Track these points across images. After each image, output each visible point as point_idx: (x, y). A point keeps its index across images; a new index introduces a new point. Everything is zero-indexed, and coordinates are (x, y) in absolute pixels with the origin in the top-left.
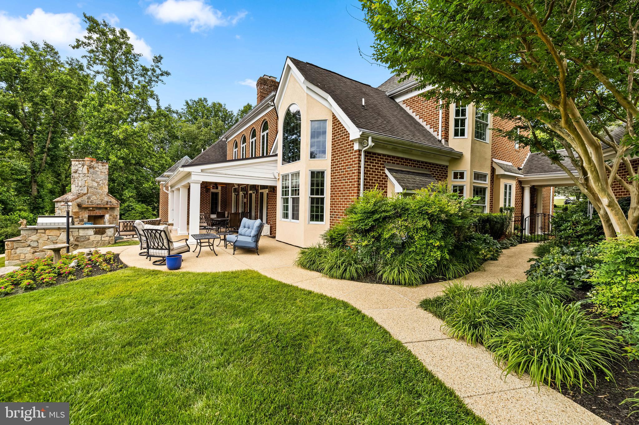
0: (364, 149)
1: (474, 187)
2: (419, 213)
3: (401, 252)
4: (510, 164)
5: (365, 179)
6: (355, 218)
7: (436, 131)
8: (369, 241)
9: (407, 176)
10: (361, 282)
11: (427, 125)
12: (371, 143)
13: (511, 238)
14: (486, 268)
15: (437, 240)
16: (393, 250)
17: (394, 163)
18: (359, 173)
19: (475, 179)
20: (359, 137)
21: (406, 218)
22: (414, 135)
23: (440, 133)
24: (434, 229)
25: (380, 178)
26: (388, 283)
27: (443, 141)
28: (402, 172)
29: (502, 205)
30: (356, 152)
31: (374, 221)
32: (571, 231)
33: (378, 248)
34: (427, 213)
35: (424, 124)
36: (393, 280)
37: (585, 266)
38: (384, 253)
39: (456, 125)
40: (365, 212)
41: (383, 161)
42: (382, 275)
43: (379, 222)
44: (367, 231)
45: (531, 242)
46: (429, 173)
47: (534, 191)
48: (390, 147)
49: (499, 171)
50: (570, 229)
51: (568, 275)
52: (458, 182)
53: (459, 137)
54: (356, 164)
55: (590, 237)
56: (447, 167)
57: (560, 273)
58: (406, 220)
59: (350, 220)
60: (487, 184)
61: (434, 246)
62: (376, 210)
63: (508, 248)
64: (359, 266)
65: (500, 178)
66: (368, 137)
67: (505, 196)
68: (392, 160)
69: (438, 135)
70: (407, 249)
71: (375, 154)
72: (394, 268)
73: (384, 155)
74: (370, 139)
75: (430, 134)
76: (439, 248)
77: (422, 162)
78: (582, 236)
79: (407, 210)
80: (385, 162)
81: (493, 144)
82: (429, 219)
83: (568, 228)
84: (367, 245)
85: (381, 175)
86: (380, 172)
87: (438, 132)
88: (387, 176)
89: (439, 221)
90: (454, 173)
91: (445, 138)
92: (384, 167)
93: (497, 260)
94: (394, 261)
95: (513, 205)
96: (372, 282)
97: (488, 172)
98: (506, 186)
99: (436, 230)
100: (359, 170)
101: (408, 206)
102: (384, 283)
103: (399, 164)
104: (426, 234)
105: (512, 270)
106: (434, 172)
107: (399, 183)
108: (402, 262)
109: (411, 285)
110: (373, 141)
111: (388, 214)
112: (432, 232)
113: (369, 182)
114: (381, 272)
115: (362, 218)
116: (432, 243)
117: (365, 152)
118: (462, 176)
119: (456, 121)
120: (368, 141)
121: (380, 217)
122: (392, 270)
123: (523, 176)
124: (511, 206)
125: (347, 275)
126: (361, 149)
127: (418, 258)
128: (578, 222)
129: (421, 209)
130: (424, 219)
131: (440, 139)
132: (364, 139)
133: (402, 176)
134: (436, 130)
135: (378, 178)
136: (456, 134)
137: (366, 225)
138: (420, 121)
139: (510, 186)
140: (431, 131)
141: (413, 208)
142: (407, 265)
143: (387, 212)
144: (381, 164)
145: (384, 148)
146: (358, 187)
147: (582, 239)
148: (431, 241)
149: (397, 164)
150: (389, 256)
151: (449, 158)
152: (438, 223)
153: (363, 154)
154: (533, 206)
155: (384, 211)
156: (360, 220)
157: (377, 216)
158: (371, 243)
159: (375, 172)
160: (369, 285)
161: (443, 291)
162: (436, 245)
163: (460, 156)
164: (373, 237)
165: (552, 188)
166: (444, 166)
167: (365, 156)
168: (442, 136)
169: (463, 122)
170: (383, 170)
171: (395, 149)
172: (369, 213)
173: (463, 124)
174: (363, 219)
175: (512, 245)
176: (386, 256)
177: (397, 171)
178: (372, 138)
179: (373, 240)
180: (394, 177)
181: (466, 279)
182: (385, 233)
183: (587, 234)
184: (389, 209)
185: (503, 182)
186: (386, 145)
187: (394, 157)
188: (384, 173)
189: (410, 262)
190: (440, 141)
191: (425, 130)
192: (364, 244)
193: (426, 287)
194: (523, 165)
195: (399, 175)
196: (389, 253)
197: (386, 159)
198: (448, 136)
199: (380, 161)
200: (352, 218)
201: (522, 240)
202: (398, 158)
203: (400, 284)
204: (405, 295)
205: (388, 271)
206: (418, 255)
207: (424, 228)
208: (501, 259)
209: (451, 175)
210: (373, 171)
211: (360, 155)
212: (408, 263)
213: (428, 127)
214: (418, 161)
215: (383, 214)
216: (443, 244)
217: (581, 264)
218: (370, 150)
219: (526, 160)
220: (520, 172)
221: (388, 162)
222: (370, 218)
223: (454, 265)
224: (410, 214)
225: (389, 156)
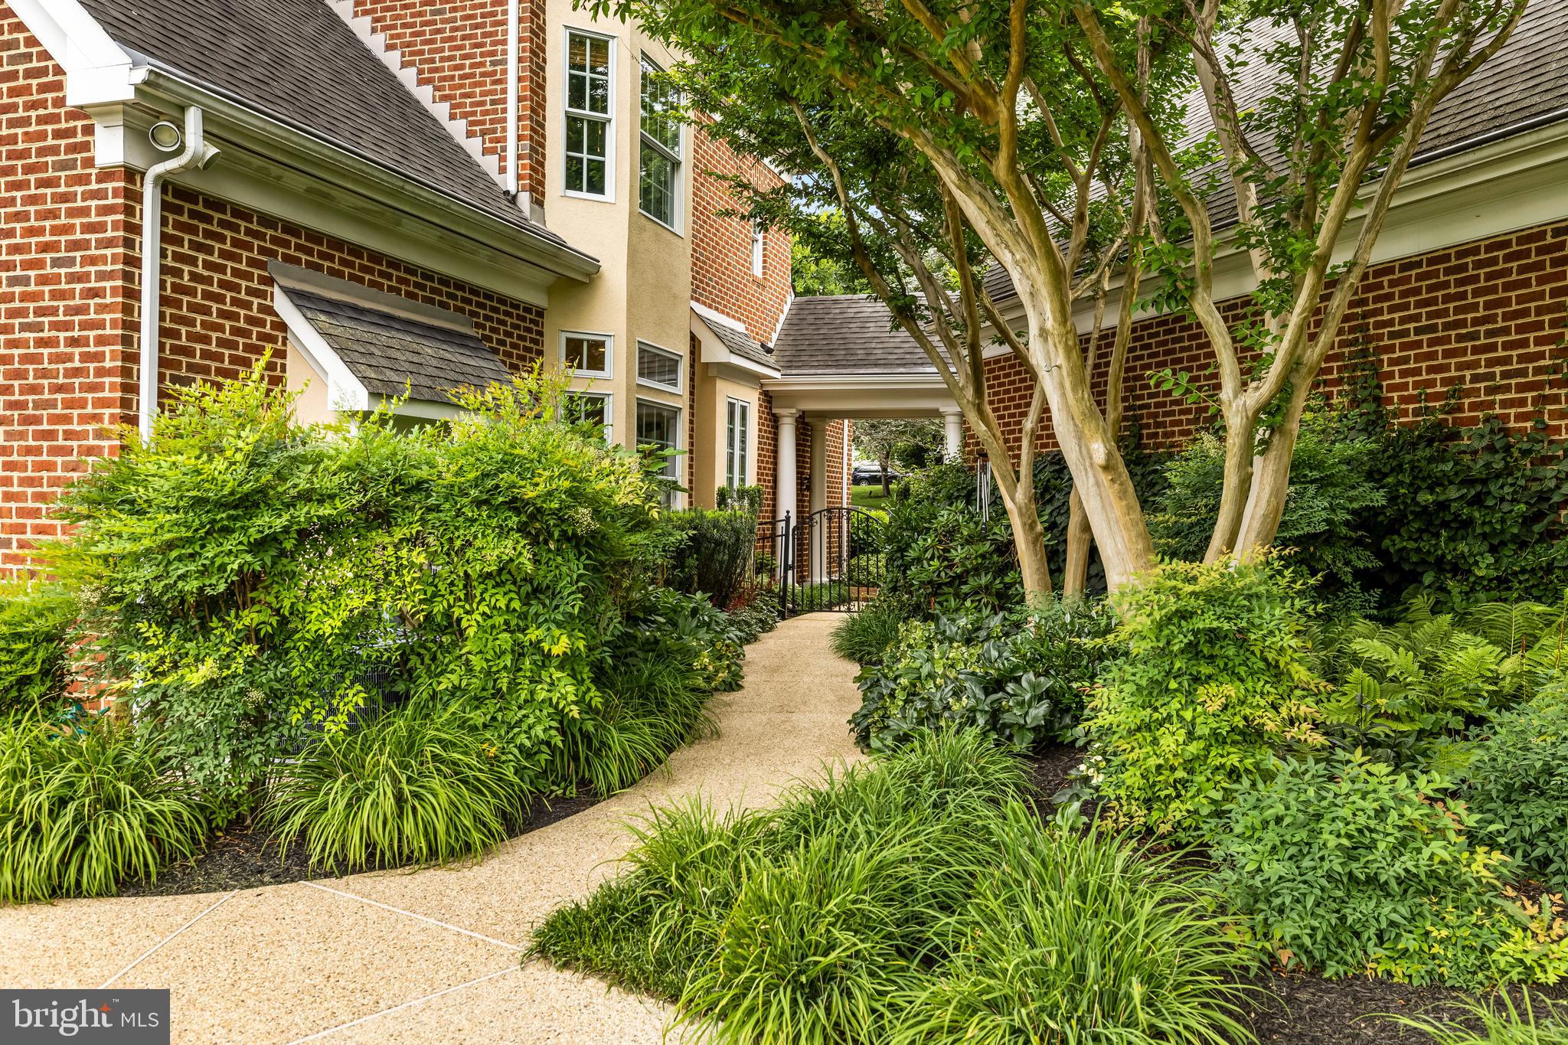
0: (160, 168)
1: (641, 404)
2: (479, 503)
3: (398, 700)
4: (740, 327)
5: (164, 332)
6: (134, 538)
7: (493, 151)
8: (226, 661)
9: (384, 336)
10: (185, 890)
11: (452, 117)
12: (196, 143)
13: (758, 603)
14: (723, 725)
15: (559, 625)
16: (355, 697)
17: (318, 268)
18: (132, 294)
19: (641, 374)
20: (129, 95)
21: (417, 527)
22: (404, 150)
23: (511, 163)
24: (544, 577)
25: (246, 334)
26: (343, 868)
27: (524, 199)
28: (358, 313)
29: (720, 481)
30: (106, 175)
31: (257, 547)
32: (936, 563)
33: (275, 695)
34: (515, 505)
35: (440, 111)
36: (370, 846)
37: (1031, 675)
38: (308, 715)
39: (573, 143)
40: (199, 502)
41: (262, 251)
42: (303, 833)
43: (283, 553)
44: (210, 607)
45: (811, 610)
46: (472, 332)
47: (808, 429)
48: (300, 183)
49: (714, 352)
50: (932, 558)
51: (995, 715)
52: (584, 382)
53: (584, 195)
54: (109, 243)
55: (984, 580)
56: (540, 313)
57: (973, 710)
58: (414, 541)
59: (102, 549)
60: (676, 394)
61: (548, 656)
62: (262, 491)
63: (756, 639)
64: (167, 804)
65: (713, 380)
66: (182, 109)
67: (731, 444)
68: (309, 252)
69: (503, 170)
70: (424, 679)
71: (219, 205)
72: (369, 787)
73: (267, 220)
74: (193, 119)
75: (469, 162)
76: (568, 662)
77: (445, 281)
78: (961, 579)
79: (419, 486)
80: (273, 254)
81: (698, 242)
82: (522, 529)
83: (928, 555)
84: (212, 684)
85: (251, 320)
86: (248, 306)
87: (502, 159)
88: (282, 327)
89: (565, 537)
90: (569, 340)
91: (532, 189)
92: (270, 281)
93: (740, 687)
94: (366, 749)
95: (751, 481)
96: (249, 877)
97: (683, 350)
98: (732, 406)
99: (557, 579)
100: (128, 277)
101: (424, 473)
102: (321, 873)
103: (339, 274)
104: (516, 604)
105: (801, 719)
106: (493, 330)
107: (351, 364)
108: (409, 748)
109: (461, 851)
110: (208, 135)
111: (326, 510)
112: (536, 591)
113: (188, 352)
114: (297, 820)
115: (184, 533)
116: (536, 645)
117: (165, 184)
118: (597, 361)
119: (573, 124)
120: (181, 127)
121: (286, 530)
122: (358, 797)
123: (777, 375)
124: (747, 486)
125: (97, 868)
126: (137, 162)
127: (477, 717)
128: (951, 532)
129: (490, 483)
130: (503, 532)
131: (512, 187)
132: (158, 115)
133: (362, 331)
134: (495, 147)
135: (236, 331)
136: (573, 180)
137: (204, 572)
138: (424, 95)
139: (744, 409)
140: (473, 146)
141: (449, 478)
142: (435, 757)
143: (324, 498)
144: (252, 262)
145: (262, 182)
146: (126, 372)
147: (965, 589)
148: (534, 634)
149: (332, 272)
150: (336, 726)
151: (549, 278)
152: (559, 551)
153: (149, 193)
154: (805, 484)
155: (306, 496)
156: (170, 545)
157: (268, 521)
158: (239, 666)
159: (220, 299)
160: (237, 902)
161: (634, 859)
162: (557, 650)
163: (588, 275)
164: (252, 635)
165: (846, 421)
166: (528, 310)
167: (165, 206)
168: (519, 177)
169: (598, 131)
170: (262, 294)
171: (319, 200)
172: (221, 505)
173: (597, 144)
174: (189, 541)
175: (767, 627)
176: (320, 728)
177: (332, 308)
178: (207, 118)
179: (250, 650)
180: (324, 334)
181: (670, 779)
182: (316, 609)
183: (977, 571)
184: (329, 484)
185: (726, 392)
186: (275, 170)
187: (315, 237)
188: (270, 311)
189: (445, 745)
190: (513, 200)
191: (448, 138)
192: (196, 677)
193: (523, 851)
194: (775, 336)
195: (347, 329)
196: (333, 712)
197: (275, 240)
198: (542, 184)
199: (248, 247)
200: (111, 535)
201: (789, 607)
202: (337, 244)
203: (403, 859)
204: (446, 913)
205: (341, 805)
206: (478, 701)
207: (503, 575)
208: (750, 679)
209: (555, 347)
210: (207, 295)
211: (133, 197)
212: (438, 750)
213: (457, 129)
214: (428, 275)
215: (303, 512)
216: (581, 644)
217: (1016, 668)
218: (192, 182)
219: (782, 318)
220: (771, 359)
221: (287, 258)
222: (227, 531)
223: (622, 730)
224: (437, 509)
225: (291, 229)
